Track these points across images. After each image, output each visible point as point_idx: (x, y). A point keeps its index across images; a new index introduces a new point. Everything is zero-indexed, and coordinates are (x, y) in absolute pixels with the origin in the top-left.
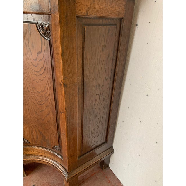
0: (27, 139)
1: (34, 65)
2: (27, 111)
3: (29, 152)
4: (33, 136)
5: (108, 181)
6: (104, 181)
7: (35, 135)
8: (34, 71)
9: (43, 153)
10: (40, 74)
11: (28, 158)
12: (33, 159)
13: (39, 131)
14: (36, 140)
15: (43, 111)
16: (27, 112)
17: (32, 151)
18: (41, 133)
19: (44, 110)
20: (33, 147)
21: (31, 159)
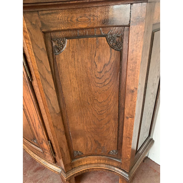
0: (81, 151)
1: (98, 78)
2: (84, 123)
3: (82, 163)
4: (87, 147)
5: (154, 171)
6: (150, 172)
7: (89, 145)
8: (98, 83)
9: (96, 160)
10: (104, 85)
11: (81, 170)
12: (86, 169)
13: (95, 140)
14: (90, 149)
15: (102, 120)
16: (84, 125)
17: (85, 162)
18: (96, 141)
19: (104, 119)
20: (85, 157)
21: (84, 169)
